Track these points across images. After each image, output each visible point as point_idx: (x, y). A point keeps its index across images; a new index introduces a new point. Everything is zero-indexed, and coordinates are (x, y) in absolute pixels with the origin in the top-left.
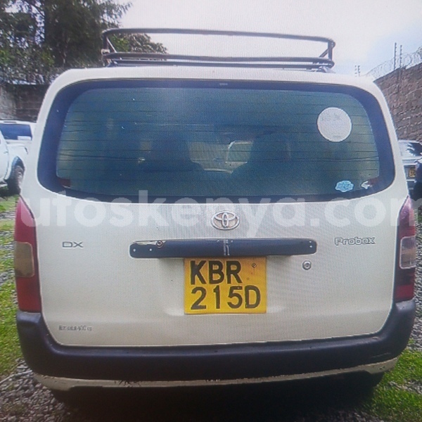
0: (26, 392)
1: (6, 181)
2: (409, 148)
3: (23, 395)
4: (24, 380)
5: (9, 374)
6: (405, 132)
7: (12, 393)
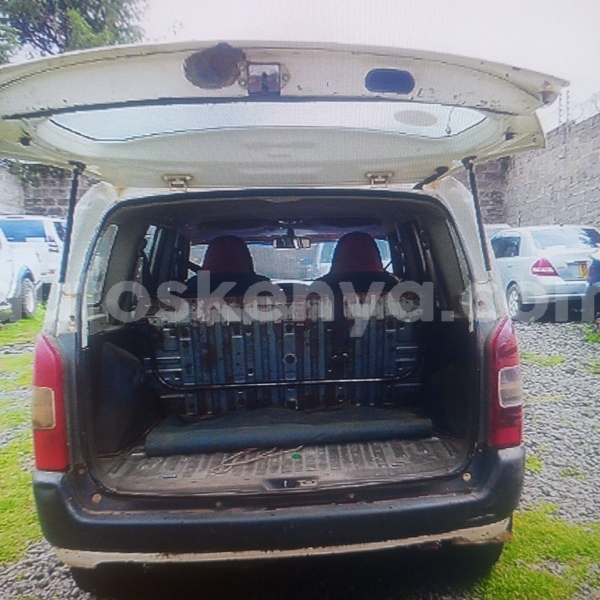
0: (41, 581)
1: (11, 301)
2: (582, 236)
3: (37, 586)
4: (37, 567)
5: (18, 561)
6: (578, 213)
7: (22, 584)
